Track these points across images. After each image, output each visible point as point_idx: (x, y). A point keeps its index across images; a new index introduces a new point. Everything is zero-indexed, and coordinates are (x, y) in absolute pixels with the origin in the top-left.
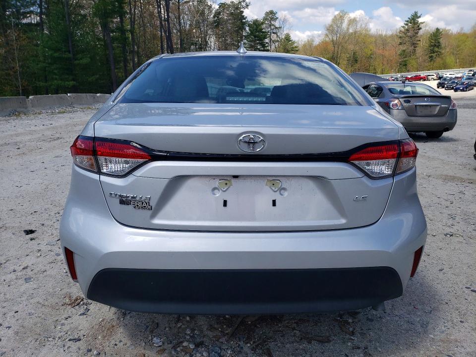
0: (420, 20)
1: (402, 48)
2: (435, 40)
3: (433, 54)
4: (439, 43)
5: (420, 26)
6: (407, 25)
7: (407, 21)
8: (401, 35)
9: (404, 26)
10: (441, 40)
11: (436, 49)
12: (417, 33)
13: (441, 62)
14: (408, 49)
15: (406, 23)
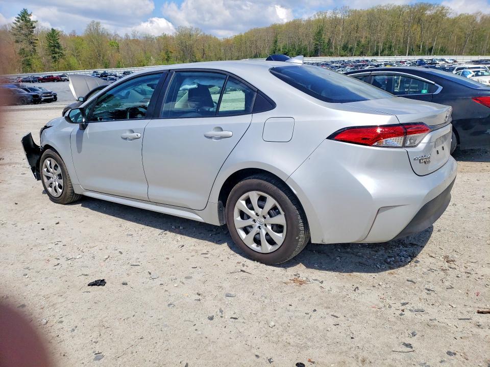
0: (32, 18)
1: (20, 46)
2: (54, 40)
3: (55, 55)
4: (58, 44)
5: (33, 25)
6: (18, 21)
7: (18, 18)
8: (14, 32)
9: (16, 22)
10: (59, 41)
11: (57, 50)
12: (32, 32)
13: (66, 63)
14: (27, 47)
15: (17, 19)
